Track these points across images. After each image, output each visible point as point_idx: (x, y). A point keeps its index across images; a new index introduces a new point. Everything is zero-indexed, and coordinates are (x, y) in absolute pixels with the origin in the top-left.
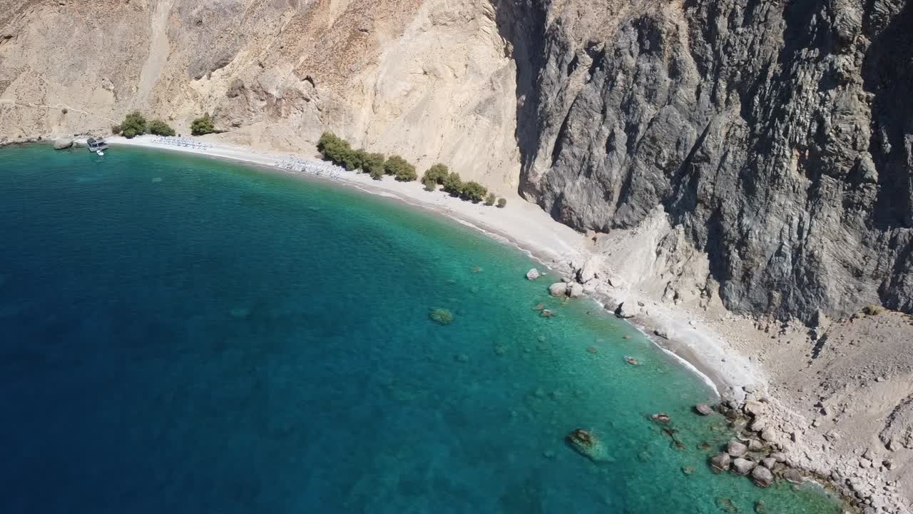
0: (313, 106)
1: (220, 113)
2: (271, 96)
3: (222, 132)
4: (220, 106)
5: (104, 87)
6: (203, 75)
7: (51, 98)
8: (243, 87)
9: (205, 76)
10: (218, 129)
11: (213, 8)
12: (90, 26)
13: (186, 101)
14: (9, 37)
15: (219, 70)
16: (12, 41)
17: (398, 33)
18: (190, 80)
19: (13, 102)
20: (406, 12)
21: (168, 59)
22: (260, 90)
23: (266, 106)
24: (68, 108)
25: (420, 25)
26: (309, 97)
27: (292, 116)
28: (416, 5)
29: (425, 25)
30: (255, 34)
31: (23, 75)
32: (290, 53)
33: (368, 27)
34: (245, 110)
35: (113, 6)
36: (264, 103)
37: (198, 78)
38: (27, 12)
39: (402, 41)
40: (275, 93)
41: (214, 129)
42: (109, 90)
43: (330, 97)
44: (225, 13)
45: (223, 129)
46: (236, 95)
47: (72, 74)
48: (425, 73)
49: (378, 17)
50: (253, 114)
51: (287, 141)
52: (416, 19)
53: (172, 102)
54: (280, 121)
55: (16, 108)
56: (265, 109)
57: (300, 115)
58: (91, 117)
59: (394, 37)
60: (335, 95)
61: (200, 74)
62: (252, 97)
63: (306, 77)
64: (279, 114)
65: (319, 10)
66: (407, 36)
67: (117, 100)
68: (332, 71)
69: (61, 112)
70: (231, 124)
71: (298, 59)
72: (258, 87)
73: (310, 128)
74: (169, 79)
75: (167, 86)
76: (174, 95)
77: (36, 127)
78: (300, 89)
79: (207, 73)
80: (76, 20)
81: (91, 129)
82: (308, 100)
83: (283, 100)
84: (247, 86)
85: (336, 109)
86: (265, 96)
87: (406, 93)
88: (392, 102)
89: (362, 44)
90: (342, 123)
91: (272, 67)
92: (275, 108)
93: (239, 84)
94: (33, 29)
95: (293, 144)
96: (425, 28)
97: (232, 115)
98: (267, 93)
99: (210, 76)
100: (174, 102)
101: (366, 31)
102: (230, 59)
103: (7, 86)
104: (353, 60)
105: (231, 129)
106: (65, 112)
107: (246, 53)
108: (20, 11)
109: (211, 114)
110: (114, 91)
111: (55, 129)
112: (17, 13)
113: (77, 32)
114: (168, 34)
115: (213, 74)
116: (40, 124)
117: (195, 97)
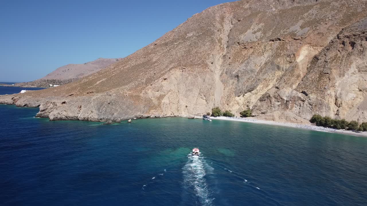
0: (307, 103)
1: (256, 108)
2: (284, 100)
3: (255, 116)
4: (256, 105)
5: (201, 98)
6: (241, 95)
7: (181, 101)
8: (269, 96)
9: (242, 96)
10: (254, 115)
11: (243, 70)
12: (196, 76)
13: (235, 105)
14: (165, 79)
15: (249, 93)
16: (166, 80)
17: (342, 75)
18: (236, 97)
19: (168, 102)
20: (345, 66)
21: (224, 90)
22: (279, 97)
23: (281, 104)
24: (187, 105)
25: (353, 71)
26: (305, 100)
27: (294, 108)
28: (349, 64)
29: (355, 71)
30: (264, 79)
31: (170, 93)
32: (289, 84)
33: (329, 72)
34: (269, 106)
35: (204, 69)
36: (280, 103)
37: (239, 96)
38: (171, 71)
39: (344, 78)
40: (285, 99)
41: (252, 115)
42: (204, 99)
43: (317, 99)
44: (248, 72)
45: (256, 115)
46: (265, 100)
47: (188, 93)
48: (360, 90)
49: (333, 68)
50: (273, 108)
51: (295, 118)
52: (350, 69)
53: (230, 105)
54: (288, 111)
55: (169, 104)
56: (280, 106)
57: (298, 108)
58: (198, 108)
59: (340, 77)
60: (319, 98)
61: (240, 94)
62: (273, 100)
63: (302, 91)
64: (287, 108)
65: (296, 69)
66: (346, 76)
67: (208, 103)
68: (314, 89)
69: (185, 107)
70: (261, 113)
71: (292, 86)
72: (277, 96)
73: (305, 113)
74: (226, 97)
75: (226, 99)
76: (230, 102)
77: (177, 111)
78: (300, 96)
79: (243, 94)
80: (189, 74)
81: (199, 113)
82: (303, 101)
83: (290, 102)
84: (271, 96)
85: (321, 104)
86: (281, 100)
87: (353, 98)
88: (347, 102)
89: (327, 78)
90: (324, 110)
91: (282, 88)
92: (286, 105)
93: (268, 95)
94: (173, 77)
95: (298, 120)
96: (355, 73)
97: (262, 108)
98: (281, 98)
99: (244, 95)
100: (231, 104)
101: (328, 73)
102: (255, 88)
103: (165, 96)
104: (325, 84)
105: (260, 115)
106: (186, 107)
107: (262, 86)
108: (169, 71)
109: (251, 108)
110: (205, 100)
111: (183, 112)
112: (168, 71)
113: (190, 78)
114: (222, 81)
115: (246, 94)
116: (178, 110)
117: (238, 103)
